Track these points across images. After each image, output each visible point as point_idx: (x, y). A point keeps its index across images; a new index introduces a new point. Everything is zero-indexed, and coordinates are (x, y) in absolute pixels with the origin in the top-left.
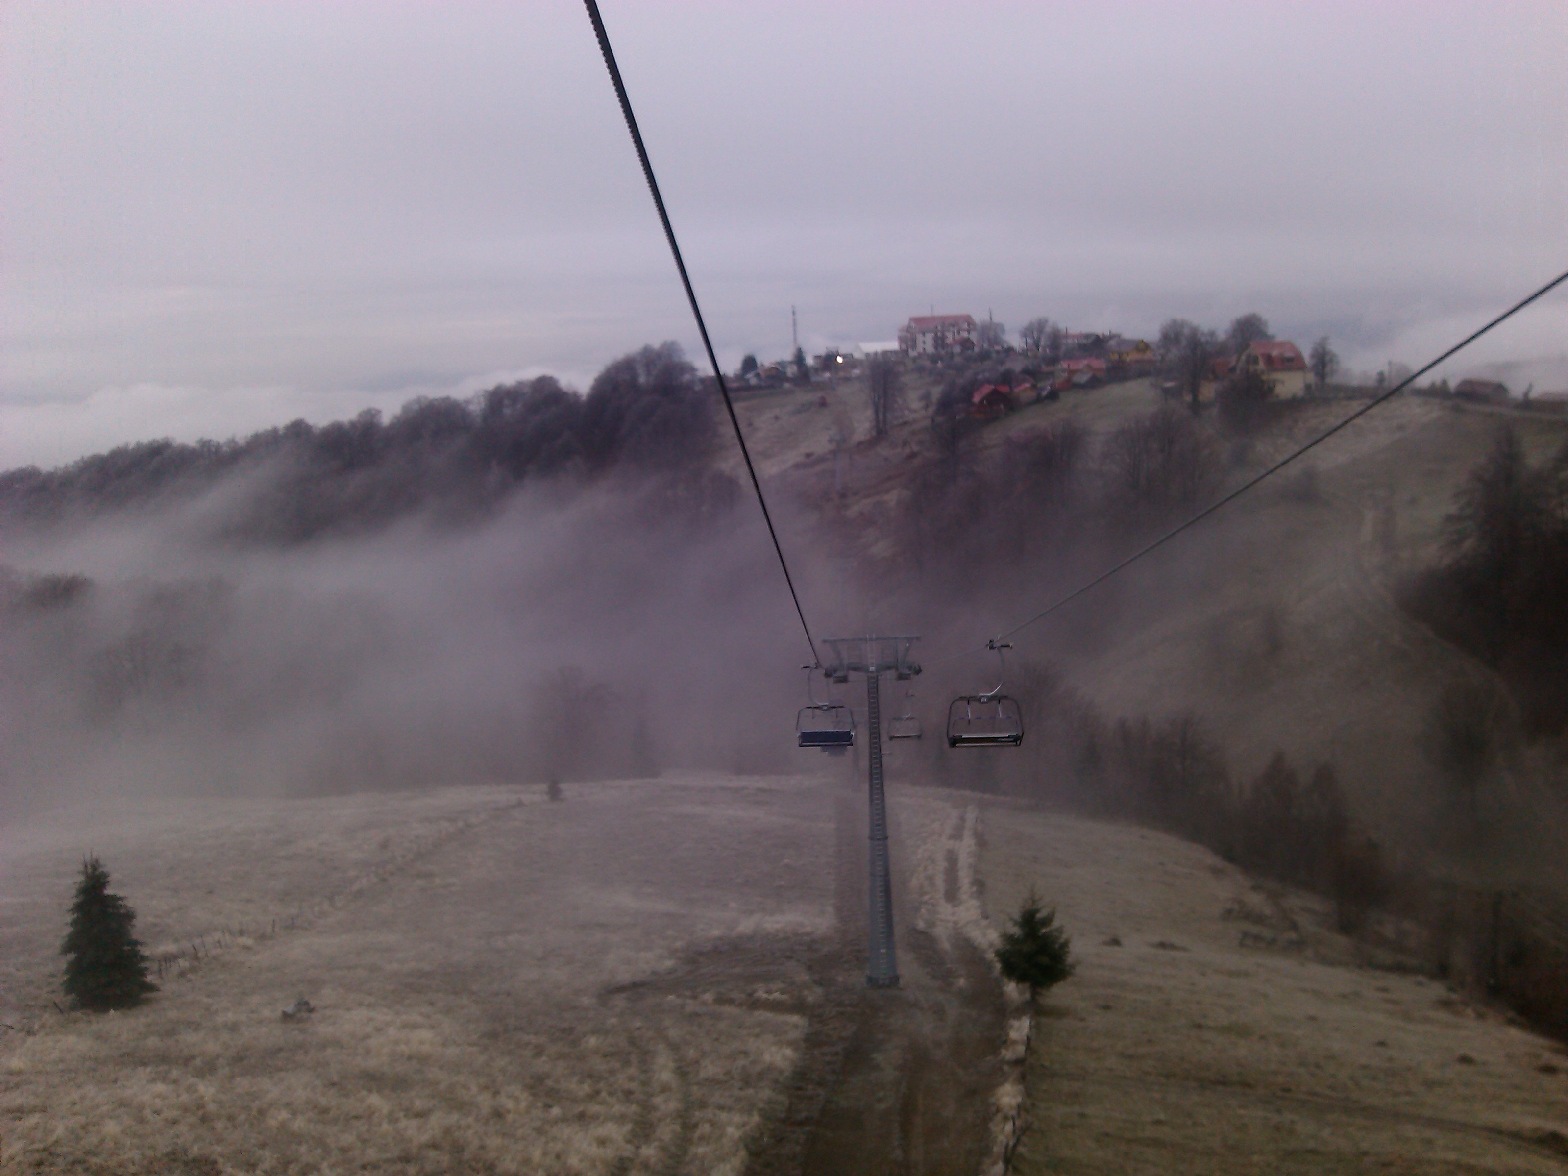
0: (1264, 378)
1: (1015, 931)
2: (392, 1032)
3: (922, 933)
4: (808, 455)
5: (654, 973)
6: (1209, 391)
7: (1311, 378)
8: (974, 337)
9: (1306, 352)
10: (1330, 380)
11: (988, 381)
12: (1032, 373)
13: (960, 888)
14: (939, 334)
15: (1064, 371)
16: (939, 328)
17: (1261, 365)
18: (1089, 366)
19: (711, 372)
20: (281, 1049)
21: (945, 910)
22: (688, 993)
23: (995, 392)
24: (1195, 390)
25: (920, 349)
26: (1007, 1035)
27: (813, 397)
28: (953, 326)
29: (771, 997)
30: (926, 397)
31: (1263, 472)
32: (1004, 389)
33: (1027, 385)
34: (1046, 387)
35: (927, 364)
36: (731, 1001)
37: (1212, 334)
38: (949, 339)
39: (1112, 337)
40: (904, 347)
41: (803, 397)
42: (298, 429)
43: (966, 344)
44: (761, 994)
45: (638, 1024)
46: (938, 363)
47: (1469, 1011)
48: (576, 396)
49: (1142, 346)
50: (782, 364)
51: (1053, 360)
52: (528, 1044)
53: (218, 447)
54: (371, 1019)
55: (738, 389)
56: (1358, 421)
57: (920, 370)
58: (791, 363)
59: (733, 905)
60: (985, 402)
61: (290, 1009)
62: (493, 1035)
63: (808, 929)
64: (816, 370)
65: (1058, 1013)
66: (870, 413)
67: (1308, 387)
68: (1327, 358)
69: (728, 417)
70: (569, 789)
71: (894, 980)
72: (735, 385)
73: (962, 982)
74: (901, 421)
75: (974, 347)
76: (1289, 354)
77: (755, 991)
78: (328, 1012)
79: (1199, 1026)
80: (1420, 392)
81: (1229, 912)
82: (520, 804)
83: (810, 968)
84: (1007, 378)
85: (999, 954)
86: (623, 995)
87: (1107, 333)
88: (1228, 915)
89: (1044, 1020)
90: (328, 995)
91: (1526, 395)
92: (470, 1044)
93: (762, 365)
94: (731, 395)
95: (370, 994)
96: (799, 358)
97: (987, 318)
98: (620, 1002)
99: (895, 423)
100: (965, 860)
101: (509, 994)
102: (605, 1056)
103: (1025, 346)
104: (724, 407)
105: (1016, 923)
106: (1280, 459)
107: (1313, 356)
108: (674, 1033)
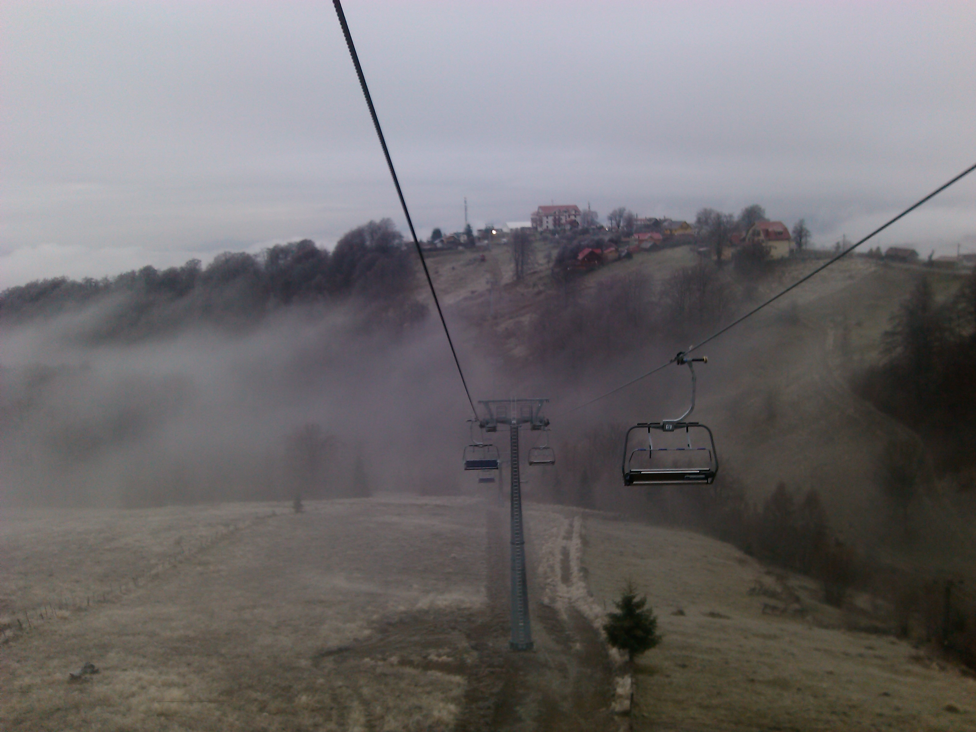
0: (764, 244)
1: (618, 611)
2: (153, 691)
3: (547, 607)
4: (473, 292)
5: (355, 640)
6: (728, 253)
7: (793, 245)
8: (578, 219)
9: (791, 228)
10: (804, 247)
11: (588, 246)
12: (615, 242)
13: (571, 573)
14: (557, 217)
15: (636, 240)
16: (557, 213)
17: (762, 237)
18: (651, 237)
19: (412, 239)
20: (59, 709)
21: (562, 589)
22: (379, 656)
23: (592, 253)
24: (719, 253)
25: (544, 226)
26: (615, 689)
27: (477, 255)
28: (566, 212)
29: (440, 660)
30: (548, 256)
31: (762, 304)
32: (598, 251)
33: (613, 249)
34: (624, 251)
35: (549, 236)
36: (411, 663)
37: (731, 216)
38: (563, 221)
39: (665, 220)
40: (535, 225)
41: (469, 255)
42: (148, 272)
43: (574, 224)
44: (433, 657)
45: (340, 683)
46: (556, 235)
47: (934, 665)
48: (326, 252)
49: (684, 225)
50: (458, 235)
51: (629, 234)
52: (256, 700)
53: (97, 283)
54: (140, 679)
55: (430, 250)
56: (823, 272)
57: (545, 239)
58: (463, 233)
59: (415, 586)
60: (586, 259)
61: (77, 671)
62: (229, 693)
63: (468, 605)
64: (479, 239)
65: (650, 671)
66: (513, 266)
67: (791, 251)
68: (803, 234)
69: (422, 267)
70: (308, 505)
71: (530, 645)
72: (428, 247)
73: (578, 646)
74: (532, 271)
75: (579, 226)
76: (780, 230)
77: (429, 655)
78: (108, 673)
79: (753, 681)
80: (861, 255)
81: (753, 590)
82: (274, 515)
83: (468, 636)
84: (599, 244)
85: (606, 628)
86: (331, 658)
87: (662, 218)
88: (752, 592)
89: (641, 677)
90: (113, 657)
91: (930, 257)
92: (210, 701)
93: (445, 235)
94: (425, 254)
95: (144, 657)
96: (469, 231)
97: (587, 208)
98: (329, 663)
99: (529, 272)
100: (574, 554)
101: (248, 656)
102: (313, 711)
103: (610, 225)
104: (420, 261)
105: (618, 606)
106: (773, 296)
107: (794, 232)
108: (366, 691)
